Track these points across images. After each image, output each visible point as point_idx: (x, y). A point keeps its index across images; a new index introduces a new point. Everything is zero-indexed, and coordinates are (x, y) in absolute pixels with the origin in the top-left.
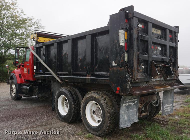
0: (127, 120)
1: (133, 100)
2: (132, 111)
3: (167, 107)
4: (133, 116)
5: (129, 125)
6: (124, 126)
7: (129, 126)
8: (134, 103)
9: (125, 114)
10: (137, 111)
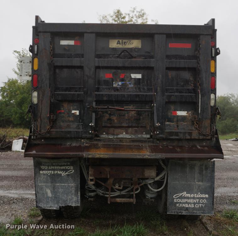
0: (51, 198)
1: (64, 168)
2: (63, 186)
3: (185, 198)
4: (66, 194)
5: (55, 207)
6: (45, 205)
7: (55, 209)
8: (67, 173)
9: (47, 187)
10: (77, 188)
